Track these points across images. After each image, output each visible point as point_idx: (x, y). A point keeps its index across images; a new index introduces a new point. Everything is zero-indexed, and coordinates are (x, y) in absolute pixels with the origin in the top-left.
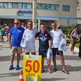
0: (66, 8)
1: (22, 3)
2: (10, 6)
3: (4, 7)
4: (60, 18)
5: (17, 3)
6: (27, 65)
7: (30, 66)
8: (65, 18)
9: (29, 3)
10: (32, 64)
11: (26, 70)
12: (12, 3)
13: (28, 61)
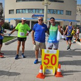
1: (36, 9)
2: (27, 11)
3: (22, 12)
4: (64, 21)
5: (32, 9)
6: (45, 59)
9: (41, 9)
10: (49, 58)
11: (44, 63)
12: (29, 9)
13: (46, 55)
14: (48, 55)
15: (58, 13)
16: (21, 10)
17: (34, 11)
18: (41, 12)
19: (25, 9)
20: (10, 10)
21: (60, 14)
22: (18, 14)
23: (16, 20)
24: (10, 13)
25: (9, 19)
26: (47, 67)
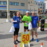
7: (25, 38)
8: (22, 10)
13: (24, 36)
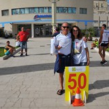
0: (83, 11)
1: (39, 8)
2: (27, 11)
4: (78, 21)
5: (34, 8)
6: (70, 80)
11: (69, 87)
12: (29, 8)
14: (75, 75)
15: (70, 11)
16: (18, 10)
17: (37, 10)
18: (46, 11)
19: (24, 9)
20: (2, 11)
21: (72, 12)
22: (14, 16)
23: (12, 24)
24: (3, 15)
25: (3, 23)
26: (74, 92)
